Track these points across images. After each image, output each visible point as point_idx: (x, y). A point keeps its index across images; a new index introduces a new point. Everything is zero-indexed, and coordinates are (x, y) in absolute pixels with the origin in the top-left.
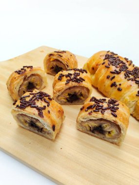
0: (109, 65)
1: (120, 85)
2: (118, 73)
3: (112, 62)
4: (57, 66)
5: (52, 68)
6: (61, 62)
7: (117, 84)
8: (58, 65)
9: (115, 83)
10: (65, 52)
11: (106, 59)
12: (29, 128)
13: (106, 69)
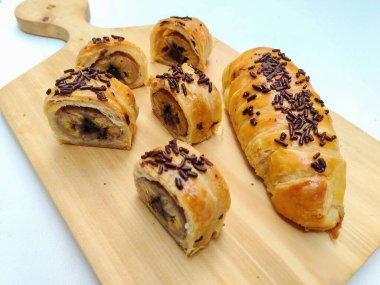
0: (258, 73)
1: (258, 114)
2: (265, 91)
3: (266, 70)
4: (174, 45)
5: (165, 49)
6: (182, 37)
7: (255, 111)
8: (176, 42)
9: (252, 107)
10: (191, 19)
11: (260, 61)
12: (80, 140)
13: (250, 79)
